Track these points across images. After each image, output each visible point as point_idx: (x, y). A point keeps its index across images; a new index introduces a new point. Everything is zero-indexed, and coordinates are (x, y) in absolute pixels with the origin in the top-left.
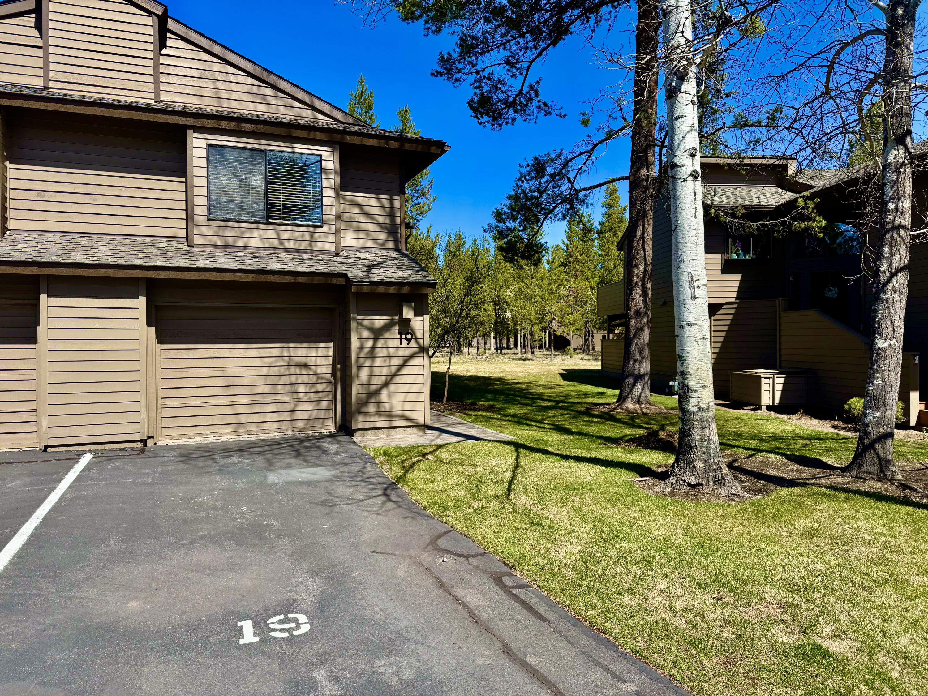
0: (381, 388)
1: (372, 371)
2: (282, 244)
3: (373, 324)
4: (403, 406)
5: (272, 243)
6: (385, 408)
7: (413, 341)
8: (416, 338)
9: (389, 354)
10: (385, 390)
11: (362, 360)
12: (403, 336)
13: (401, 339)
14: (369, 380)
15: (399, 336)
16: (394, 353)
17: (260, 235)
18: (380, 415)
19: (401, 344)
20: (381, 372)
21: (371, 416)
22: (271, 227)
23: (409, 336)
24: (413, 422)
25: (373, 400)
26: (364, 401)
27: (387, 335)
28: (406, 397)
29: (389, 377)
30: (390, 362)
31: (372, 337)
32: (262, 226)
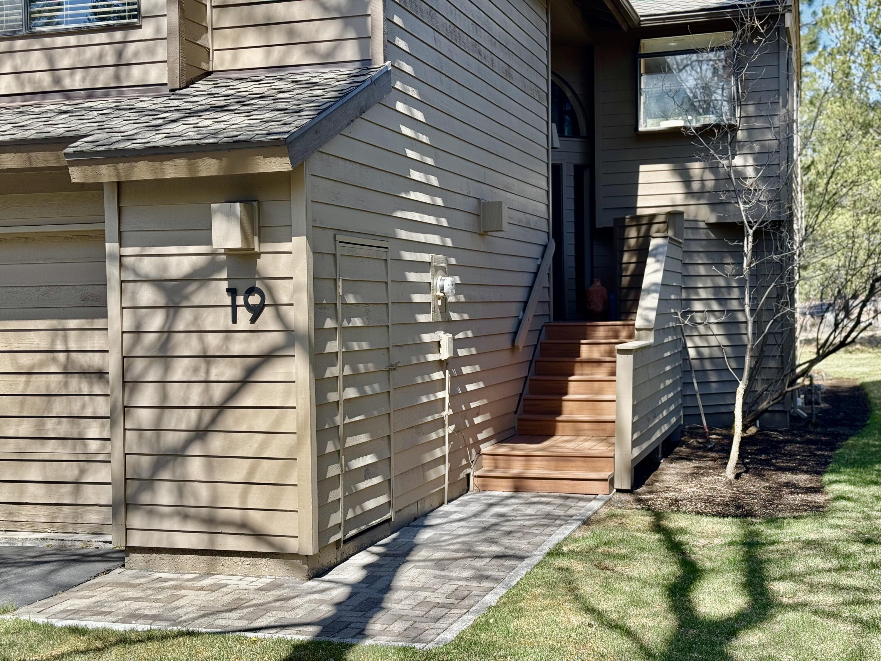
0: (188, 443)
1: (165, 396)
2: (57, 81)
3: (165, 268)
4: (244, 496)
5: (40, 81)
6: (195, 496)
7: (267, 312)
8: (276, 305)
9: (205, 349)
10: (196, 449)
11: (139, 365)
12: (240, 300)
13: (234, 307)
14: (159, 419)
15: (228, 300)
16: (219, 348)
17: (16, 67)
18: (186, 517)
19: (234, 321)
20: (186, 398)
21: (162, 516)
22: (36, 44)
23: (255, 300)
24: (271, 544)
25: (166, 475)
26: (145, 475)
27: (200, 298)
28: (252, 471)
29: (208, 414)
30: (208, 372)
31: (161, 301)
32: (19, 44)
